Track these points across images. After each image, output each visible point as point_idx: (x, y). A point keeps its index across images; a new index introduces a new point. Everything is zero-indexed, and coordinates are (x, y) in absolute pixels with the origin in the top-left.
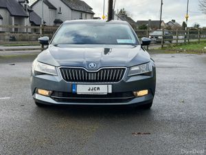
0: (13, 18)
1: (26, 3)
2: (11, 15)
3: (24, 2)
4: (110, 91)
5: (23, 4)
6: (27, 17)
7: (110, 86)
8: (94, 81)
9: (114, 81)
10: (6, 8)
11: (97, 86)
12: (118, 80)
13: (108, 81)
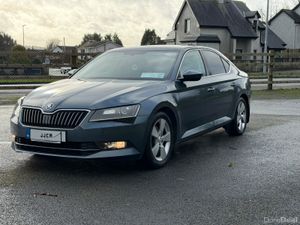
0: (235, 41)
1: (256, 19)
2: (233, 37)
3: (253, 17)
4: (64, 140)
5: (252, 21)
6: (256, 38)
7: (64, 133)
8: (48, 126)
9: (70, 127)
10: (227, 28)
11: (50, 132)
12: (74, 126)
13: (63, 126)
